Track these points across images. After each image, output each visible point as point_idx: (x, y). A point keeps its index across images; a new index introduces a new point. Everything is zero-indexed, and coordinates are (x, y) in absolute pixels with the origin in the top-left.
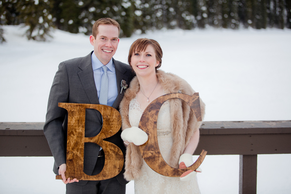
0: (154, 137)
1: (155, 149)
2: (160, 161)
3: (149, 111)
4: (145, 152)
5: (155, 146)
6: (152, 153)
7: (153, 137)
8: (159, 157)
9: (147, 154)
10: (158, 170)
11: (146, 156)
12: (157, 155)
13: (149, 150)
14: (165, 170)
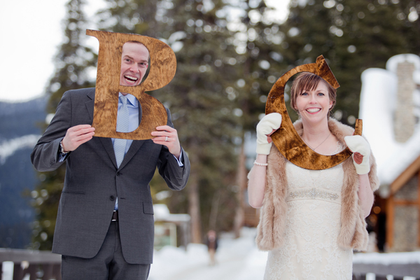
0: (292, 130)
1: (297, 143)
2: (310, 155)
3: (273, 102)
4: (287, 151)
5: (297, 140)
6: (297, 150)
7: (290, 131)
8: (306, 150)
9: (291, 153)
10: (312, 167)
11: (290, 156)
12: (303, 150)
13: (291, 148)
14: (320, 162)
